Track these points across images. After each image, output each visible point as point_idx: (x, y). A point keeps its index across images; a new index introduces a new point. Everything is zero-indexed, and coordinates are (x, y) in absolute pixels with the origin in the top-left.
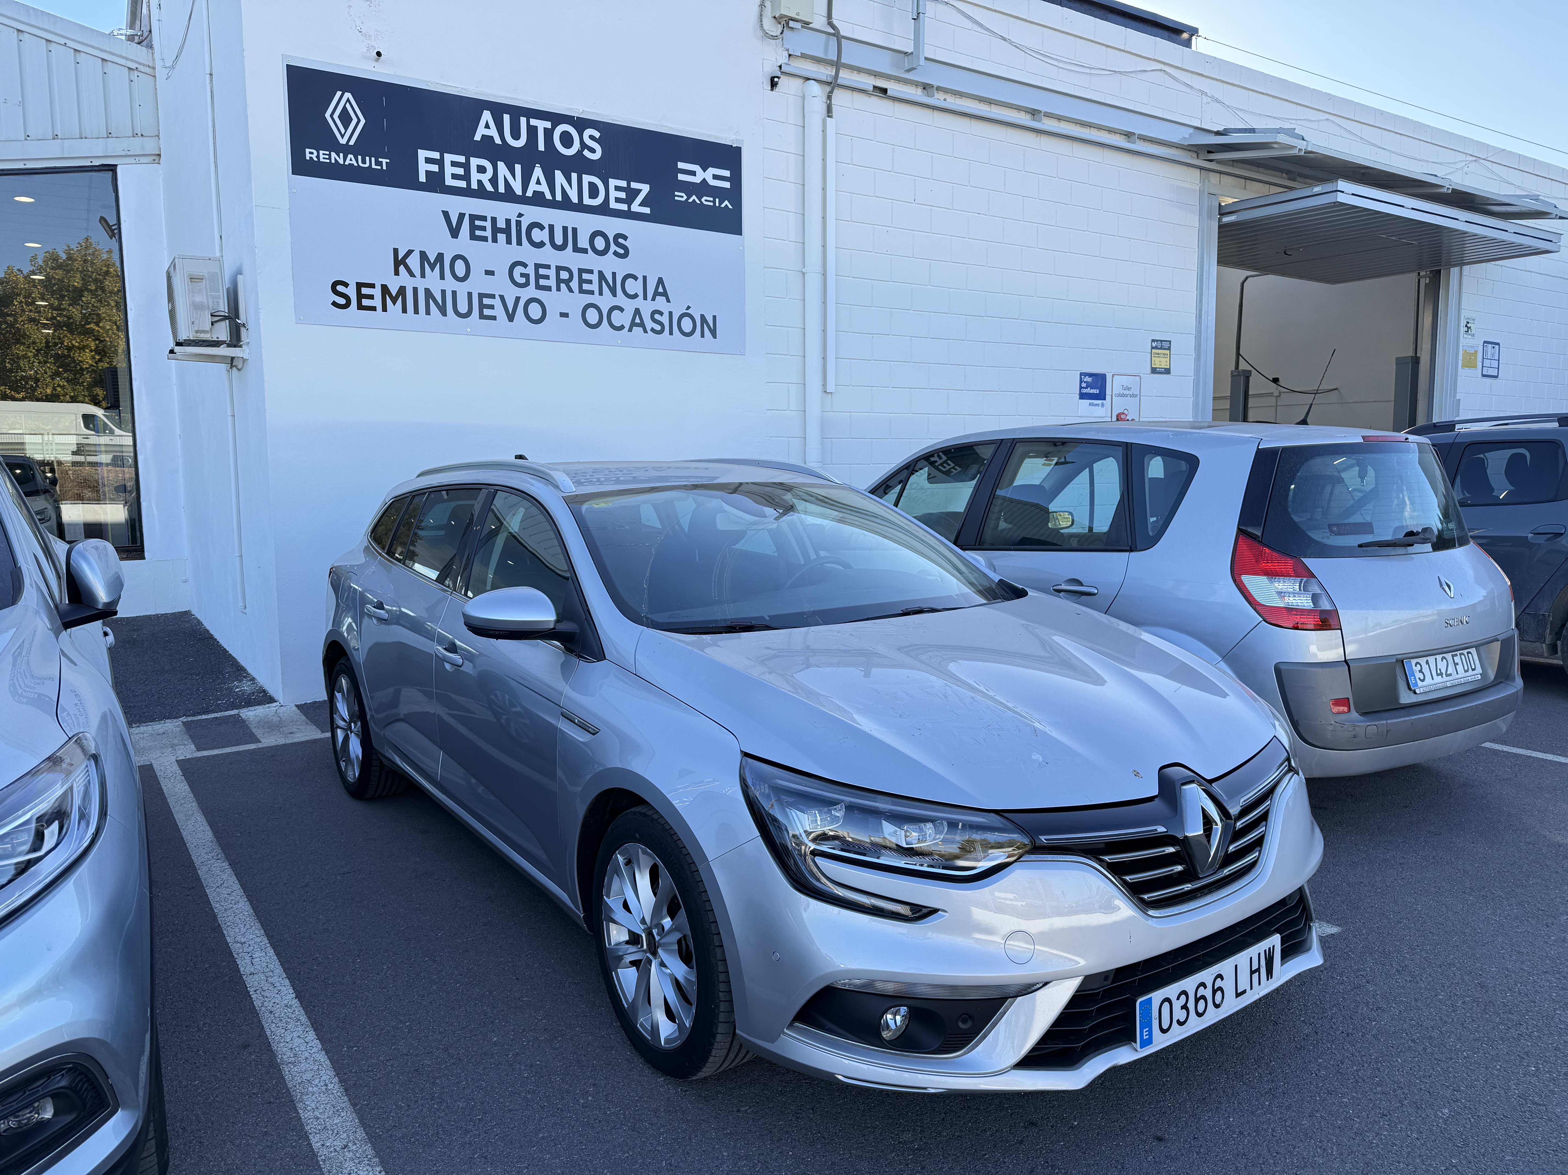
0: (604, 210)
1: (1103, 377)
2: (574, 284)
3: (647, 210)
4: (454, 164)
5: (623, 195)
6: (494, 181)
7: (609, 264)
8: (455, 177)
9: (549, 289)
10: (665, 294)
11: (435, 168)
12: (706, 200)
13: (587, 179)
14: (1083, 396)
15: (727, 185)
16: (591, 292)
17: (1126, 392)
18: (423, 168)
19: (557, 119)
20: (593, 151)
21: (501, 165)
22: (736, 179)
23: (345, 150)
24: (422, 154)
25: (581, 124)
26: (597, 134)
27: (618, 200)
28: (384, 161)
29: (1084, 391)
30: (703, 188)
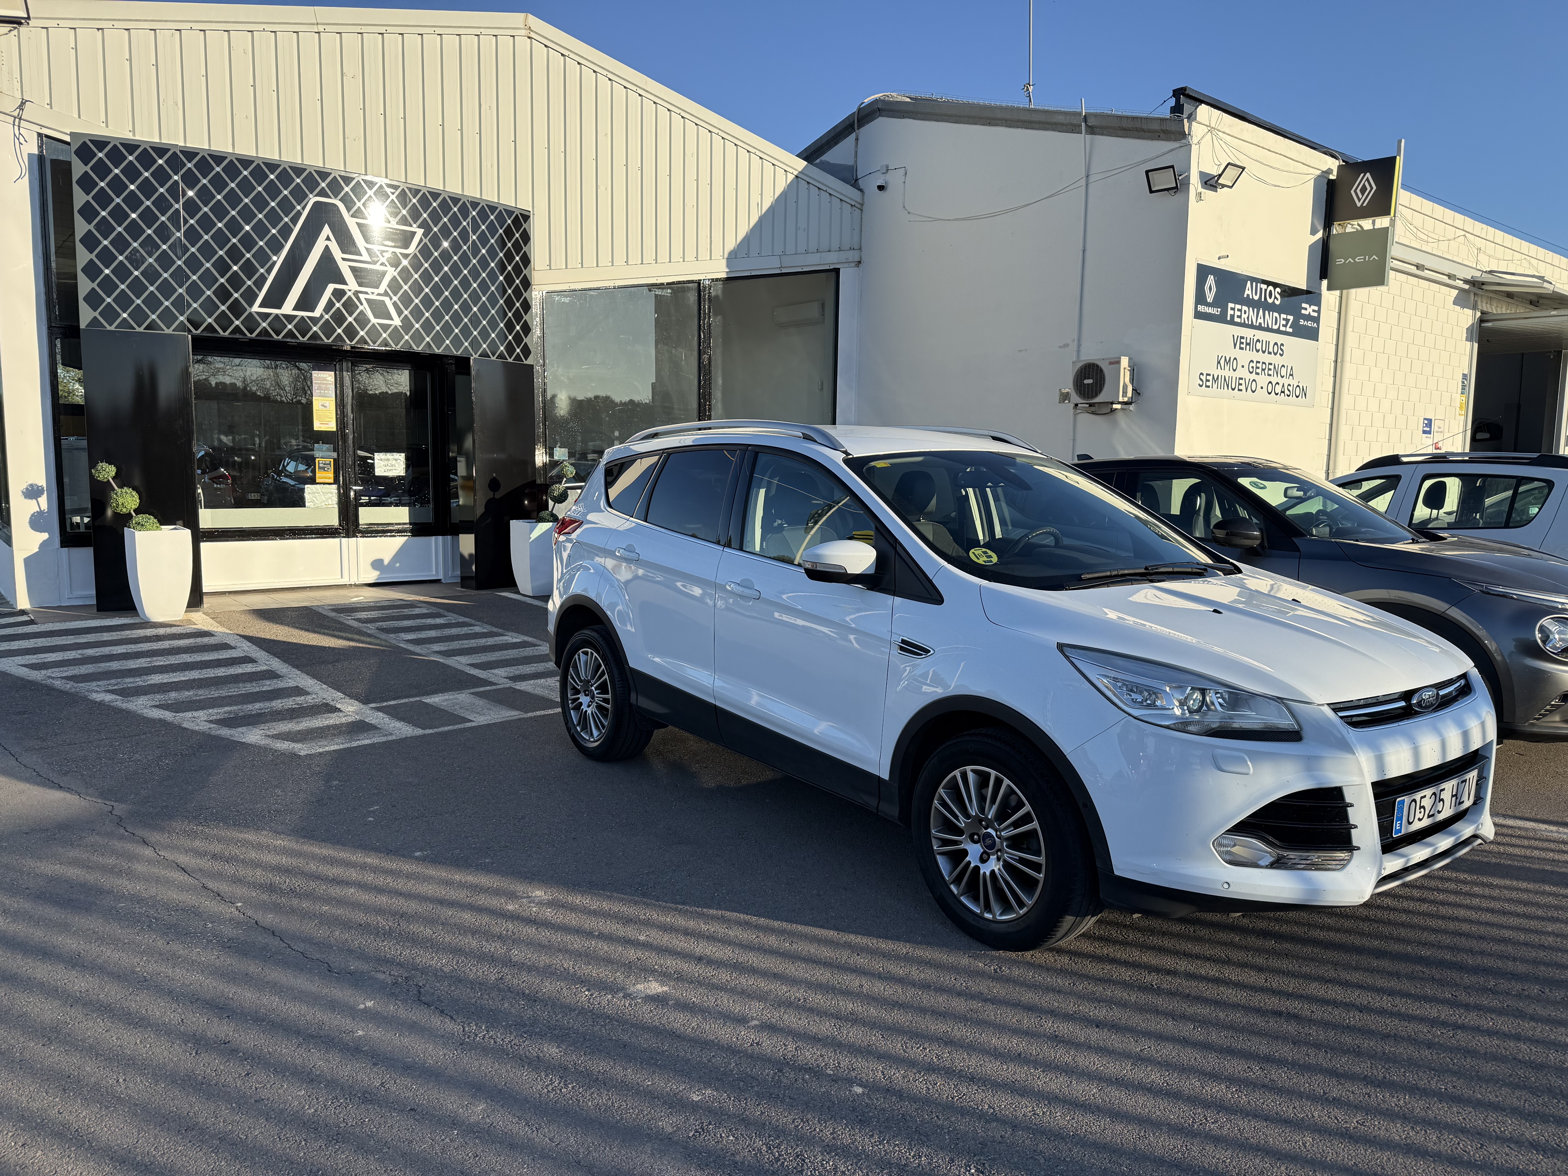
0: (1278, 331)
1: (1430, 421)
2: (1266, 371)
3: (1291, 330)
4: (1238, 310)
5: (1284, 322)
6: (1248, 318)
7: (1276, 360)
8: (1238, 317)
9: (1257, 374)
10: (1292, 375)
11: (1232, 312)
12: (1309, 324)
13: (1276, 314)
14: (1424, 432)
15: (1316, 314)
16: (1270, 375)
17: (1440, 430)
18: (1230, 312)
19: (1268, 283)
20: (1277, 300)
21: (1251, 309)
22: (1319, 312)
23: (1208, 305)
24: (1231, 305)
25: (1275, 285)
26: (1280, 291)
27: (1283, 325)
28: (1219, 310)
29: (1425, 429)
30: (1308, 318)
